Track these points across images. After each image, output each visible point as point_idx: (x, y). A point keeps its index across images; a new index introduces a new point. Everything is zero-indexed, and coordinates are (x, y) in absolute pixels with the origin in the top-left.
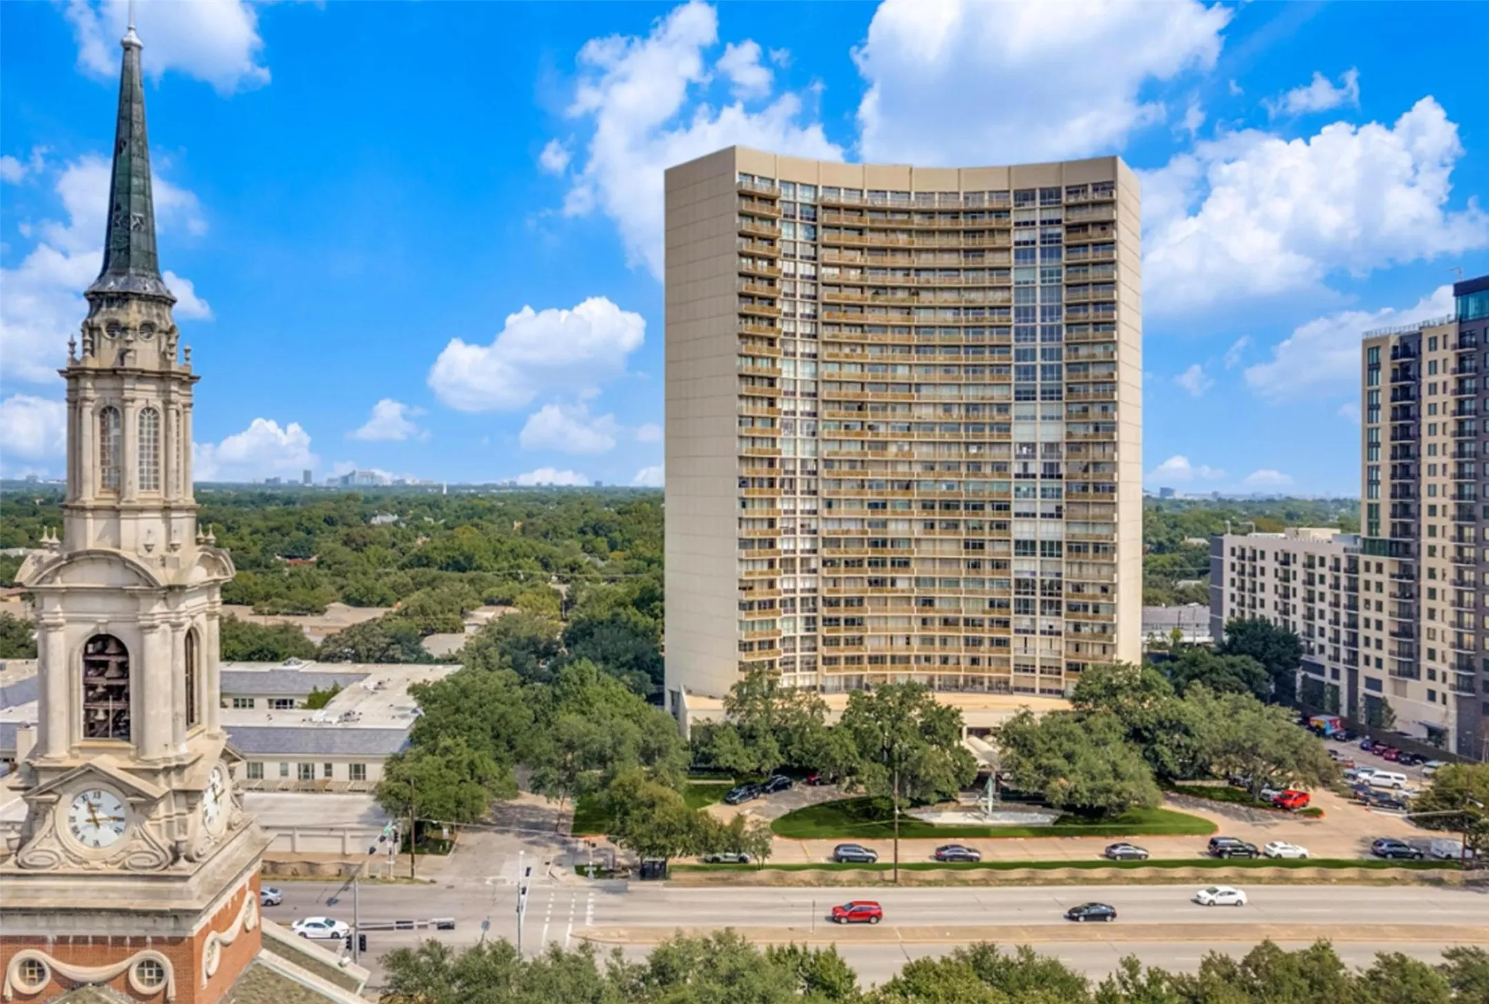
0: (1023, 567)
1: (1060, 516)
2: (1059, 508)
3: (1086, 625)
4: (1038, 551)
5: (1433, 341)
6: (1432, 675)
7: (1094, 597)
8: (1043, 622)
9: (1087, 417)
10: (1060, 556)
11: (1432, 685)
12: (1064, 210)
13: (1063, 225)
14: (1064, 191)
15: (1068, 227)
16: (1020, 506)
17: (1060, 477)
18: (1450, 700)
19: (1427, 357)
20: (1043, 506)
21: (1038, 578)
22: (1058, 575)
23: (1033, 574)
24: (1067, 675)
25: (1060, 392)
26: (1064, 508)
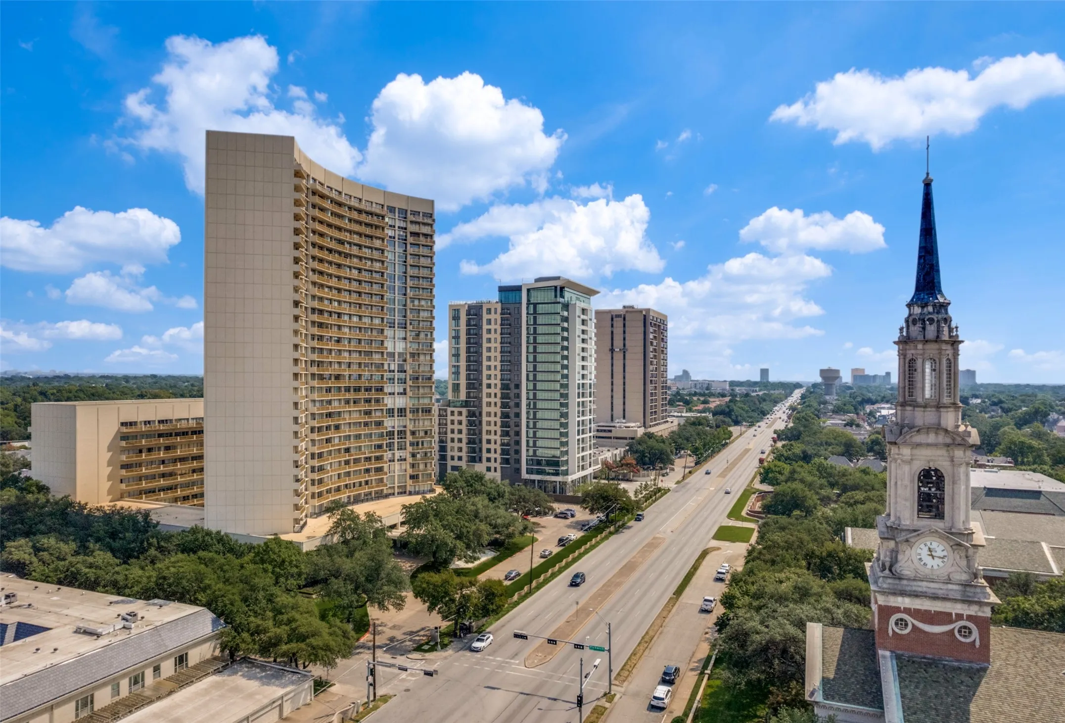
0: (391, 423)
1: (405, 394)
2: (405, 390)
3: (419, 453)
4: (396, 414)
5: (489, 311)
6: (489, 460)
7: (422, 437)
8: (398, 454)
9: (418, 339)
10: (405, 416)
11: (489, 464)
12: (409, 223)
13: (408, 231)
14: (409, 212)
15: (411, 233)
16: (388, 389)
17: (405, 372)
18: (499, 470)
19: (485, 316)
20: (398, 388)
21: (396, 429)
22: (405, 427)
23: (394, 427)
24: (410, 482)
25: (406, 324)
26: (408, 389)
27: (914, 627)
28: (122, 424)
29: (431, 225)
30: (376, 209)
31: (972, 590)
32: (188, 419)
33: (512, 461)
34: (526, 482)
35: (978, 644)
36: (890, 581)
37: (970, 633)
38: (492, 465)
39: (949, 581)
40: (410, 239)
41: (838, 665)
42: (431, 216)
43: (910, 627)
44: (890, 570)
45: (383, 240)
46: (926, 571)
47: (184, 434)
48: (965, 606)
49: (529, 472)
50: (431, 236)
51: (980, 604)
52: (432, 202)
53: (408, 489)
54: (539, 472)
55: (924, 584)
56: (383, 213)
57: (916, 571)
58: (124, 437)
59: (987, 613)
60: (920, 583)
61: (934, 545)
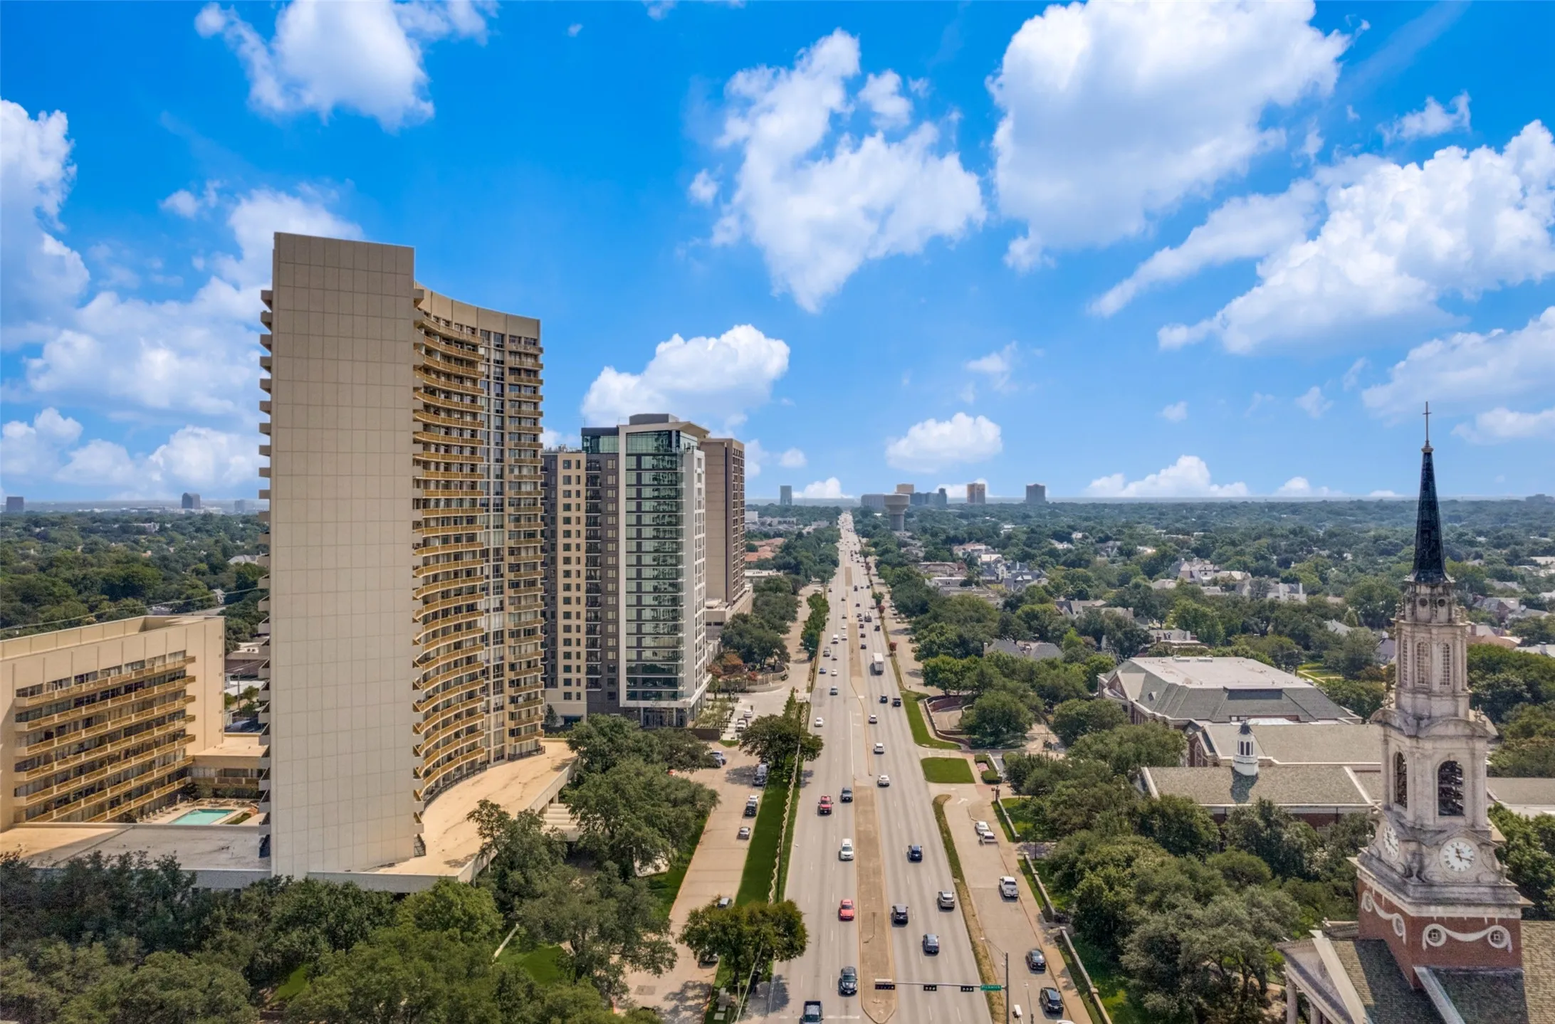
0: (486, 655)
1: (503, 609)
2: (501, 602)
3: (520, 696)
4: (492, 641)
5: (568, 464)
6: (568, 682)
7: (524, 672)
8: (494, 699)
10: (502, 642)
11: (568, 689)
12: (507, 354)
13: (506, 366)
14: (507, 339)
15: (511, 369)
16: (482, 604)
17: (502, 576)
18: (584, 696)
19: (562, 472)
20: (493, 601)
21: (492, 663)
22: (502, 658)
23: (488, 661)
24: (510, 741)
25: (502, 505)
26: (507, 602)
27: (1449, 938)
28: (22, 693)
29: (536, 357)
30: (466, 336)
31: (1501, 891)
32: (119, 668)
33: (604, 683)
34: (628, 712)
35: (1510, 948)
36: (1420, 889)
37: (1502, 938)
38: (573, 689)
39: (1478, 882)
40: (510, 378)
41: (1372, 989)
42: (535, 342)
43: (1444, 938)
44: (1418, 876)
45: (474, 381)
46: (1453, 875)
47: (113, 693)
48: (1497, 910)
49: (632, 696)
50: (536, 373)
51: (1512, 906)
52: (538, 322)
53: (508, 751)
54: (645, 697)
55: (1455, 889)
56: (473, 341)
57: (1445, 873)
58: (22, 716)
59: (1518, 914)
60: (1451, 889)
61: (1461, 846)
